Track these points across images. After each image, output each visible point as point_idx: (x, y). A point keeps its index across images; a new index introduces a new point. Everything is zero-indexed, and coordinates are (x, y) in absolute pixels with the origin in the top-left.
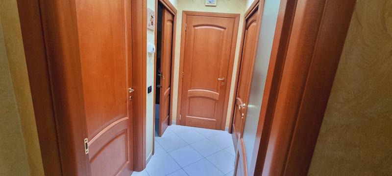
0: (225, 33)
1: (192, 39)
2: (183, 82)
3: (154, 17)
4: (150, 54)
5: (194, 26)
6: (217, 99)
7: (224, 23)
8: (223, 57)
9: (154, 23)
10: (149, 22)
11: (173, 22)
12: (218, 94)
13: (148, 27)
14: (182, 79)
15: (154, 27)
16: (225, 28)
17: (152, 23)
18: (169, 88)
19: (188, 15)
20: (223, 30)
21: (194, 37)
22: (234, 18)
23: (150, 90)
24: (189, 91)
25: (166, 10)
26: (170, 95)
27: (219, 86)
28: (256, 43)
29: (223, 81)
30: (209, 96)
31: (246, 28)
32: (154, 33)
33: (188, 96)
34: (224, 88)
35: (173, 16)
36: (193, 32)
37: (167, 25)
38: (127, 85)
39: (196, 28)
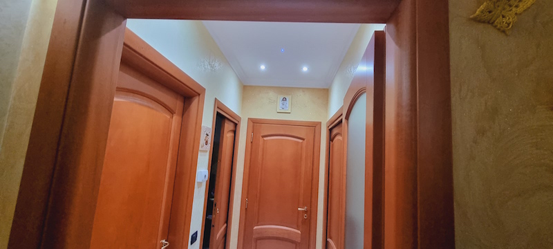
0: (304, 145)
1: (260, 153)
2: (246, 214)
3: (210, 135)
4: (200, 184)
5: (263, 137)
6: (298, 240)
7: (302, 133)
8: (303, 176)
9: (209, 141)
10: (202, 141)
11: (235, 132)
12: (299, 232)
13: (200, 149)
14: (246, 210)
15: (209, 148)
16: (303, 139)
17: (207, 142)
18: (226, 225)
19: (255, 123)
20: (301, 141)
21: (263, 149)
22: (315, 126)
23: (194, 239)
24: (255, 228)
25: (226, 121)
26: (226, 236)
27: (300, 220)
28: (345, 177)
29: (306, 212)
30: (286, 236)
31: (331, 139)
32: (208, 153)
33: (255, 236)
34: (307, 223)
35: (236, 125)
36: (261, 143)
37: (227, 137)
38: (159, 237)
39: (265, 139)
